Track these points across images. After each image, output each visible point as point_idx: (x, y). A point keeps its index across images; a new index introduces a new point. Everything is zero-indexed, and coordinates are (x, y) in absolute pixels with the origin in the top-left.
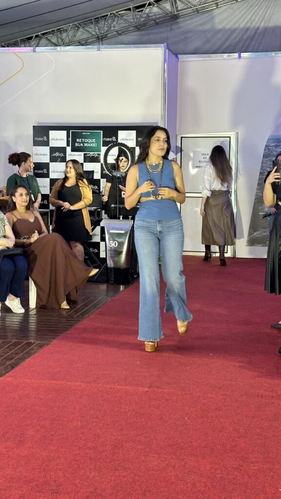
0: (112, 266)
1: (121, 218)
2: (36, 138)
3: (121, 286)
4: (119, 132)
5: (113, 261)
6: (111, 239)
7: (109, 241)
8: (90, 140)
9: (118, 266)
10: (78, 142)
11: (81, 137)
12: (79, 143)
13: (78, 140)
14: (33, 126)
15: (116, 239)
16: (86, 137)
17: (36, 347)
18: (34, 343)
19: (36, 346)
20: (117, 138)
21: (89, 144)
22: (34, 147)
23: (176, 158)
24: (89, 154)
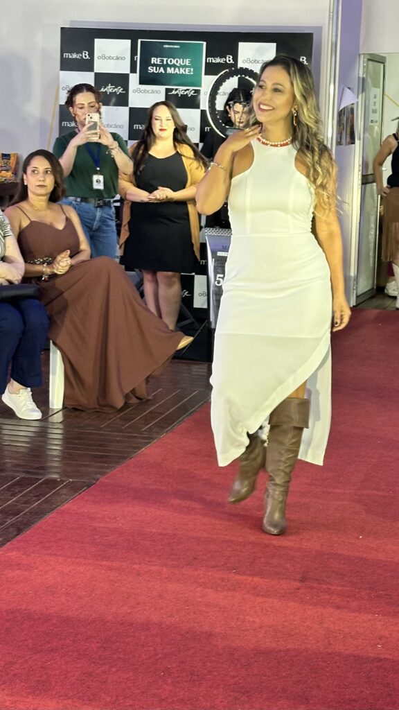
2: (66, 55)
4: (241, 44)
6: (219, 270)
7: (216, 273)
8: (180, 61)
10: (154, 65)
11: (161, 53)
12: (156, 65)
13: (154, 60)
14: (62, 28)
16: (171, 54)
17: (65, 491)
18: (62, 482)
19: (65, 487)
20: (235, 59)
21: (177, 69)
22: (62, 73)
23: (358, 102)
24: (176, 90)
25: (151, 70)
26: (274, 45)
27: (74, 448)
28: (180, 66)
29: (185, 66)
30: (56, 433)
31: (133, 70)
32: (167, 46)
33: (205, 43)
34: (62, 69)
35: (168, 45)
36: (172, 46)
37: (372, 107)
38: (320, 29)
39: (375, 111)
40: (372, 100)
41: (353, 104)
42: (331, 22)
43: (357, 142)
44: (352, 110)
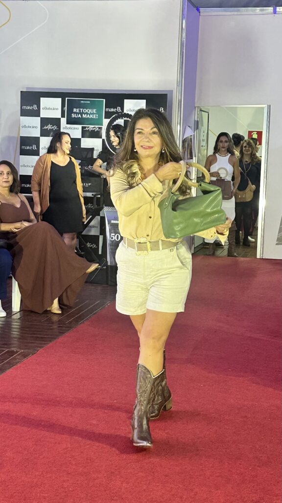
0: (113, 264)
2: (24, 107)
4: (126, 101)
6: (113, 231)
7: (110, 233)
8: (90, 111)
11: (79, 106)
12: (76, 113)
13: (75, 110)
14: (21, 92)
16: (85, 106)
18: (17, 352)
19: (19, 355)
20: (122, 109)
21: (88, 115)
22: (22, 118)
23: (194, 135)
24: (88, 127)
25: (73, 116)
26: (145, 101)
27: (25, 333)
28: (90, 113)
29: (93, 114)
30: (16, 325)
31: (63, 116)
32: (82, 102)
33: (104, 100)
34: (21, 116)
35: (84, 101)
36: (86, 102)
37: (202, 138)
38: (171, 91)
39: (203, 140)
40: (202, 134)
41: (191, 136)
43: (194, 158)
44: (191, 139)
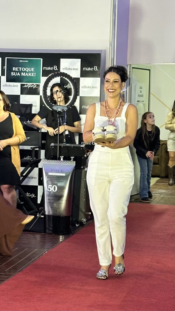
0: (51, 213)
1: (62, 159)
3: (61, 237)
4: (62, 60)
5: (51, 208)
6: (50, 183)
7: (48, 184)
8: (28, 69)
9: (57, 214)
10: (14, 71)
11: (18, 65)
13: (14, 69)
15: (56, 183)
16: (23, 65)
20: (59, 67)
21: (27, 73)
24: (27, 85)
25: (13, 74)
26: (80, 60)
28: (28, 71)
29: (32, 72)
31: (3, 74)
32: (21, 61)
33: (42, 59)
36: (24, 61)
38: (104, 51)
42: (111, 47)
